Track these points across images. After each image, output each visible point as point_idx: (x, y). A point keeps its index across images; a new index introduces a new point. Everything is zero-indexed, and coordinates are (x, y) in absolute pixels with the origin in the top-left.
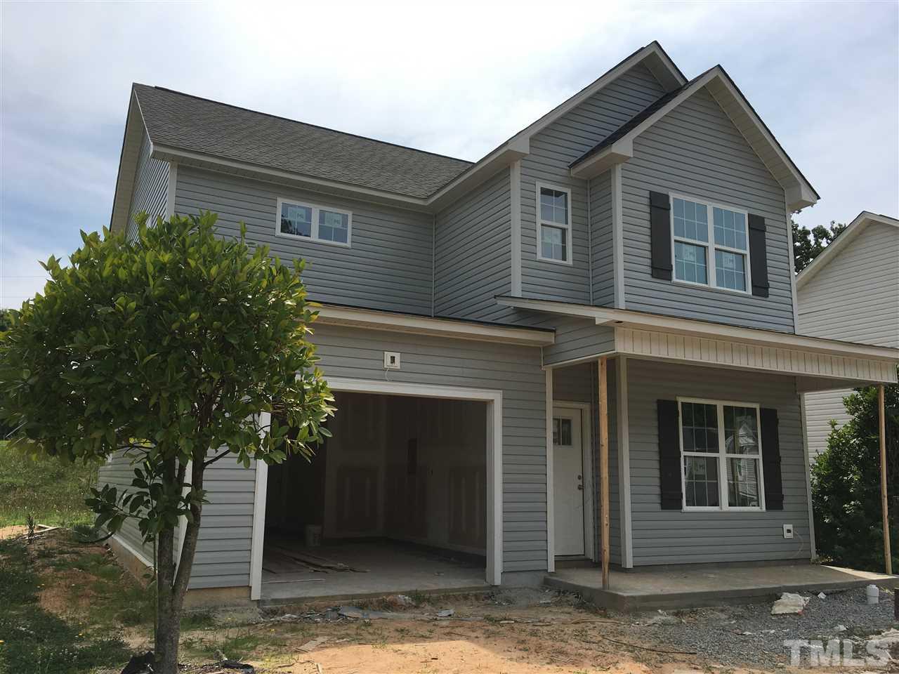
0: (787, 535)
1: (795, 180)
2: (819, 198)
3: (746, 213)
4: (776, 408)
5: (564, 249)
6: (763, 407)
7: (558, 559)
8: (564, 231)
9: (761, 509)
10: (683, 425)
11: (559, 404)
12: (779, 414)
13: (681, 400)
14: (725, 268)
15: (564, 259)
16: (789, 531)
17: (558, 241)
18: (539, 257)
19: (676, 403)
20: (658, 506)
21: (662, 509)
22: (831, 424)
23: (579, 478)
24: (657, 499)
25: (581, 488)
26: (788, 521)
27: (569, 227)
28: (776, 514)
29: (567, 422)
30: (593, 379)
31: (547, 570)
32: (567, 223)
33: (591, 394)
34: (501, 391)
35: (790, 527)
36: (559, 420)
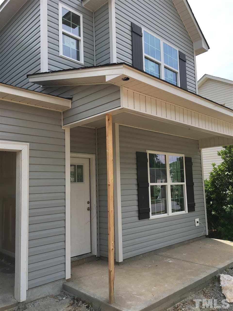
0: (197, 225)
1: (200, 37)
2: (209, 48)
3: (178, 50)
4: (191, 157)
5: (78, 53)
6: (186, 156)
7: (73, 259)
8: (78, 41)
9: (186, 212)
10: (150, 167)
11: (75, 155)
12: (193, 160)
13: (149, 152)
14: (169, 78)
15: (78, 59)
16: (198, 222)
17: (74, 47)
18: (61, 54)
19: (146, 153)
20: (137, 218)
21: (139, 219)
22: (213, 165)
23: (88, 203)
24: (136, 214)
25: (89, 209)
26: (196, 216)
27: (81, 38)
28: (192, 214)
29: (80, 167)
30: (96, 139)
31: (65, 278)
32: (80, 36)
33: (96, 149)
34: (28, 144)
35: (197, 220)
36: (75, 166)
